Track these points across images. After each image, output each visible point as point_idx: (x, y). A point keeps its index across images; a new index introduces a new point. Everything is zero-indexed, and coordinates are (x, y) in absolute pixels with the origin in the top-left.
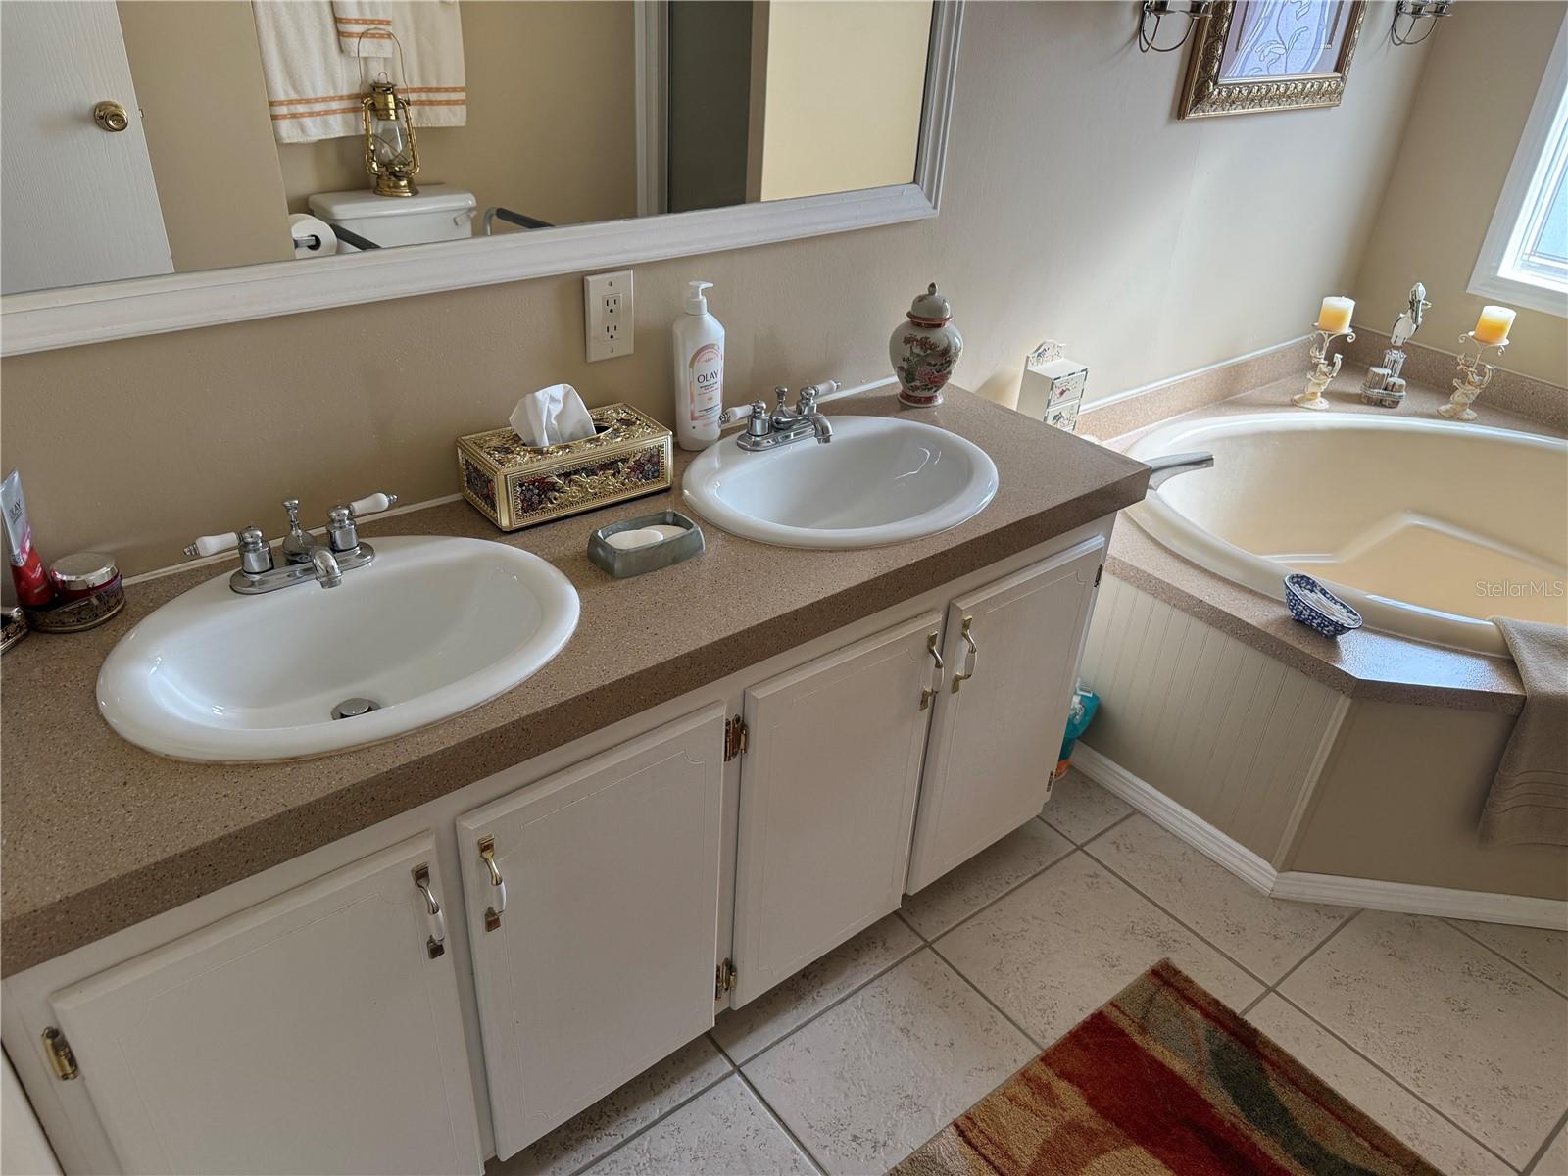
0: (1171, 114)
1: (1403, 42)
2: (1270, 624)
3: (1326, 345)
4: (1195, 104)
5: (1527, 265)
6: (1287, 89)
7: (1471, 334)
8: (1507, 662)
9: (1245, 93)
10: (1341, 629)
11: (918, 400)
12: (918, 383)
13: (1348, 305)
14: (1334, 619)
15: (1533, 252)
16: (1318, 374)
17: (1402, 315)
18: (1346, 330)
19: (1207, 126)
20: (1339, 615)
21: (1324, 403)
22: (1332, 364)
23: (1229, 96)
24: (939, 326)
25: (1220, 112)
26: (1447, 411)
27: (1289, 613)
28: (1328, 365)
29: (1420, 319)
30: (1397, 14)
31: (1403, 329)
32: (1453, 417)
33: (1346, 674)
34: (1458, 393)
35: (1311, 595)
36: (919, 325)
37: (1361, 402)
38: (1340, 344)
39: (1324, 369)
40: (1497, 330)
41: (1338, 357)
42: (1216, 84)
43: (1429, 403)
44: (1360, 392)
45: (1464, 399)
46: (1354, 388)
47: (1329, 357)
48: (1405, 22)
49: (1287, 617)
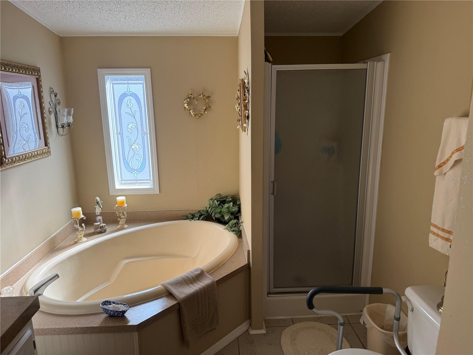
1: (63, 135)
2: (102, 323)
3: (78, 222)
5: (122, 184)
7: (117, 206)
9: (18, 158)
10: (124, 312)
13: (79, 209)
14: (121, 310)
15: (122, 180)
16: (79, 232)
17: (96, 207)
18: (82, 216)
20: (122, 308)
21: (85, 239)
22: (82, 227)
23: (12, 161)
25: (11, 166)
26: (120, 228)
27: (106, 315)
28: (81, 228)
29: (101, 206)
30: (57, 128)
31: (98, 211)
32: (122, 229)
33: (132, 325)
34: (120, 222)
35: (110, 306)
38: (82, 221)
39: (81, 229)
40: (122, 203)
41: (83, 225)
42: (5, 158)
43: (115, 227)
45: (123, 223)
46: (92, 230)
47: (81, 225)
48: (61, 130)
49: (106, 317)
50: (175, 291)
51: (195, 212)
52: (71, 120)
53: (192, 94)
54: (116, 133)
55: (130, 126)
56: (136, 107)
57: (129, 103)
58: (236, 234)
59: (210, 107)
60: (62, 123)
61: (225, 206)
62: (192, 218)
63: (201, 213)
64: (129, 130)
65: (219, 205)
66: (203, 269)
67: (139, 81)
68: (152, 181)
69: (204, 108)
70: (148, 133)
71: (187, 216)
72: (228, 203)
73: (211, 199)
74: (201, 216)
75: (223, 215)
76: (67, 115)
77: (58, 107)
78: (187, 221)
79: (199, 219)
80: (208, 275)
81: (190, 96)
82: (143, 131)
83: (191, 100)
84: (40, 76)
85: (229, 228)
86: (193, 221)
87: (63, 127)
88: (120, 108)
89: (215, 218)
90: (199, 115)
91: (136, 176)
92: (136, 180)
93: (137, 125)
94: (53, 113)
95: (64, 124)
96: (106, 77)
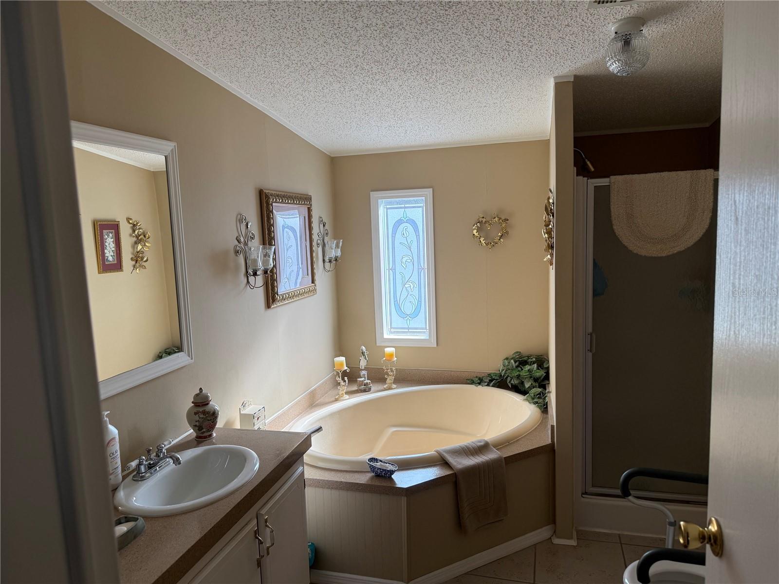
0: (265, 307)
1: (329, 271)
2: (368, 481)
3: (340, 375)
4: (273, 303)
5: (391, 332)
6: (300, 292)
7: (384, 359)
8: (445, 463)
9: (287, 296)
10: (392, 472)
11: (205, 437)
12: (204, 430)
13: (343, 359)
14: (388, 470)
15: (391, 328)
16: (341, 386)
17: (361, 358)
18: (346, 368)
19: (278, 309)
20: (390, 467)
21: (347, 397)
22: (345, 381)
23: (283, 298)
24: (208, 404)
25: (281, 304)
26: (387, 387)
27: (374, 474)
29: (367, 358)
30: (324, 263)
31: (363, 363)
32: (390, 388)
33: (400, 488)
34: (388, 380)
35: (378, 464)
36: (199, 406)
37: (359, 393)
38: (344, 374)
39: (342, 383)
40: (391, 355)
41: (346, 378)
42: (278, 295)
43: (381, 387)
44: (357, 389)
45: (390, 382)
46: (355, 388)
47: (343, 379)
48: (327, 264)
49: (373, 476)
50: (451, 460)
51: (483, 375)
52: (339, 253)
53: (483, 218)
54: (387, 268)
55: (404, 260)
56: (412, 236)
57: (405, 232)
58: (540, 407)
59: (507, 233)
60: (330, 257)
61: (525, 368)
62: (479, 384)
63: (491, 377)
64: (403, 265)
65: (517, 367)
66: (488, 441)
67: (418, 203)
68: (428, 331)
69: (500, 234)
70: (426, 267)
71: (472, 380)
72: (530, 365)
73: (507, 359)
74: (491, 381)
75: (523, 380)
76: (335, 248)
77: (326, 239)
78: (473, 387)
79: (488, 385)
80: (494, 449)
81: (481, 220)
82: (419, 265)
83: (482, 225)
84: (311, 205)
85: (530, 399)
86: (480, 387)
87: (330, 261)
88: (394, 237)
89: (512, 384)
90: (491, 244)
91: (408, 323)
92: (408, 328)
93: (413, 258)
94: (321, 246)
95: (332, 258)
96: (379, 201)
